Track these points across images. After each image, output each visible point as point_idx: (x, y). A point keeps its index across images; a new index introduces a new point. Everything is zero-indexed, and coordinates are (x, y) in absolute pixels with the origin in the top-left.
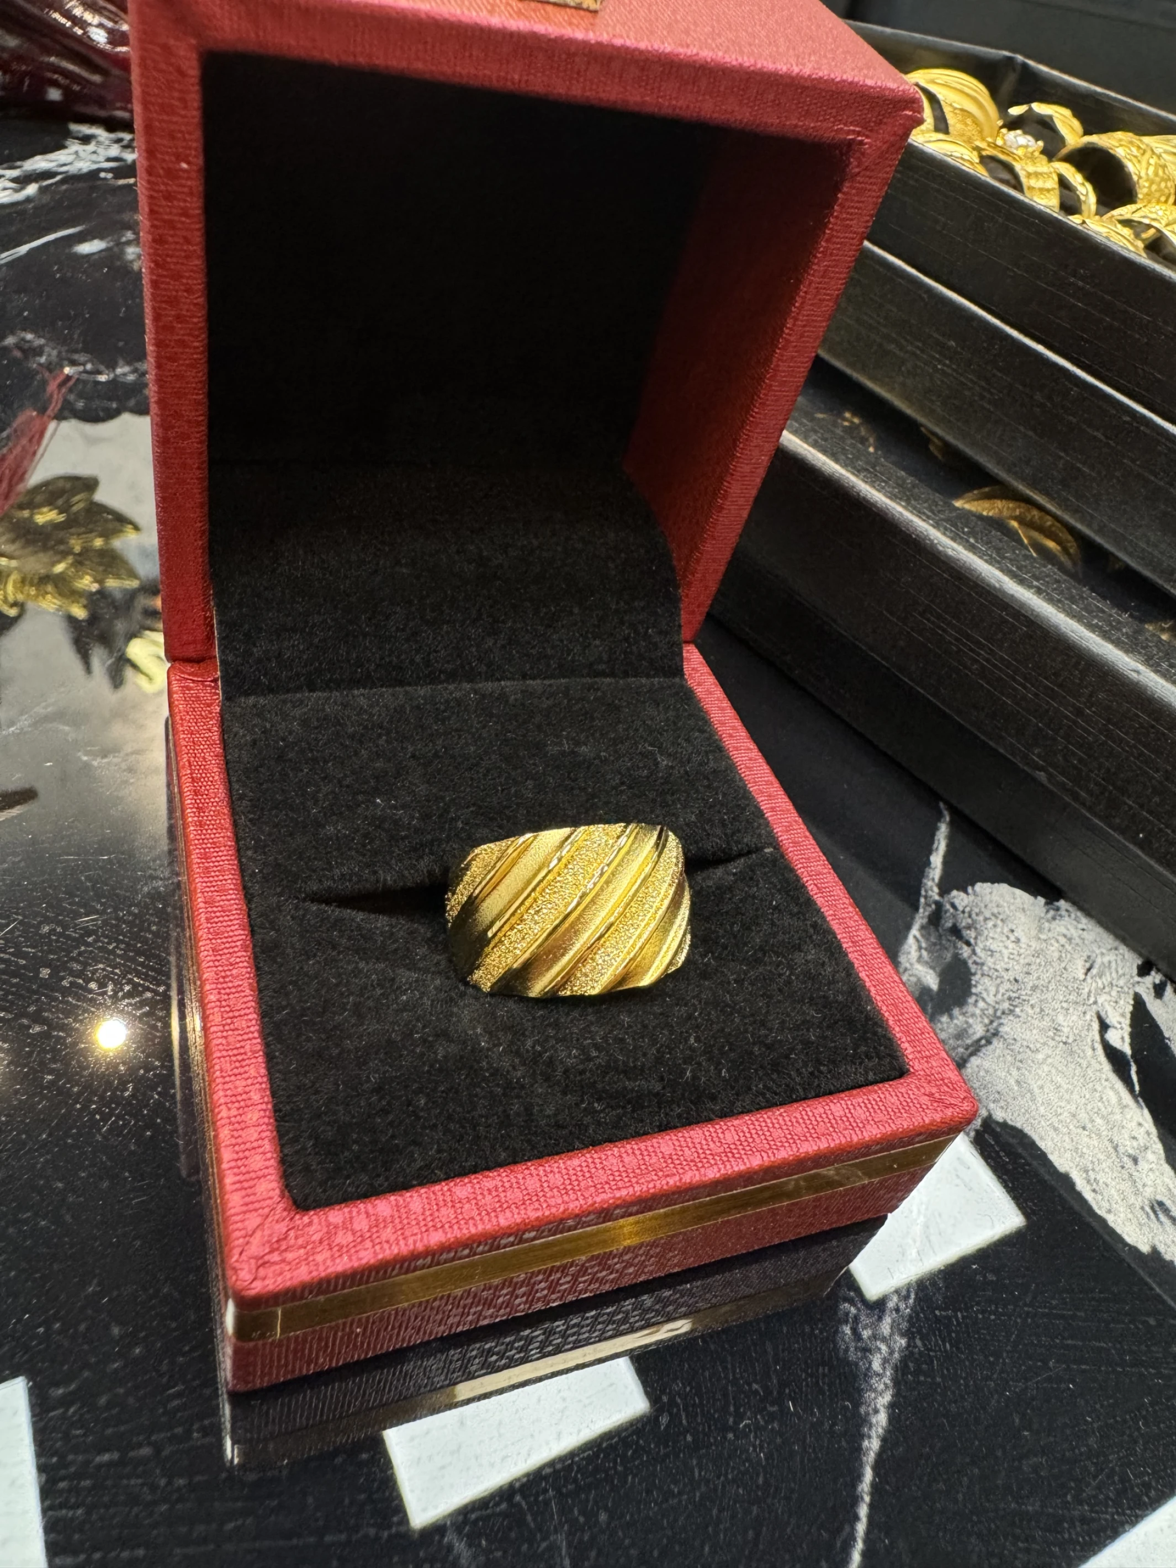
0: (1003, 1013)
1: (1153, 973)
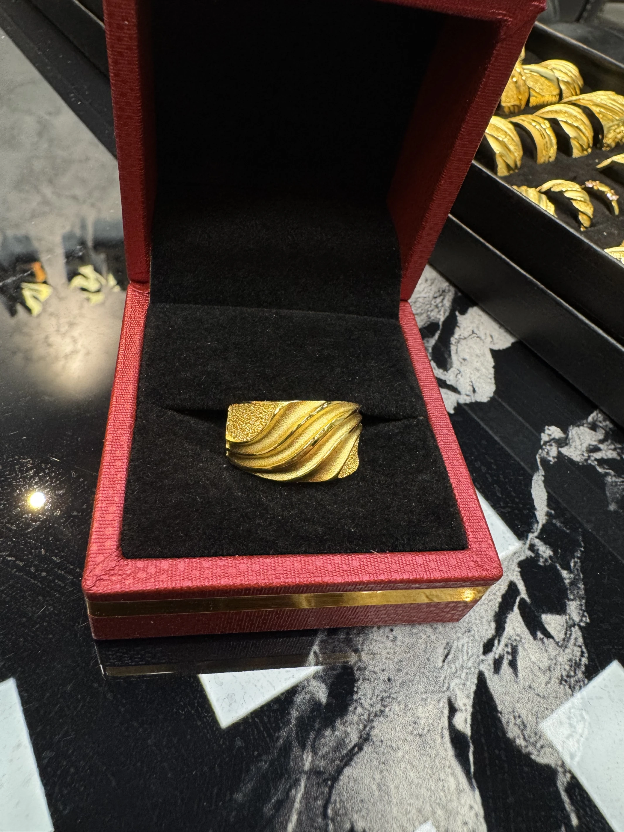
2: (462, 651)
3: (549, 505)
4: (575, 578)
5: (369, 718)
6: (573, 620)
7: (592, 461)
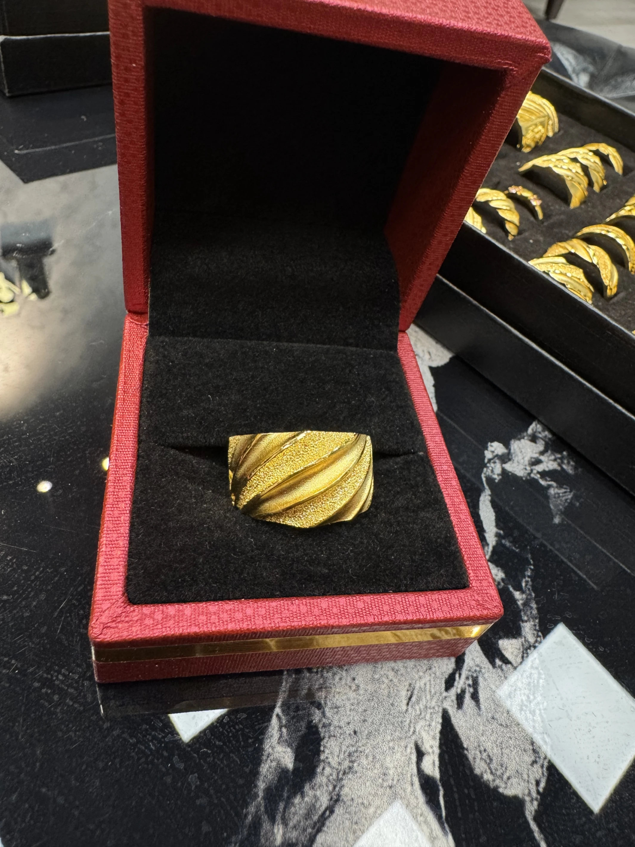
2: (425, 690)
3: (497, 526)
4: (527, 599)
5: (338, 776)
6: (529, 642)
7: (535, 474)
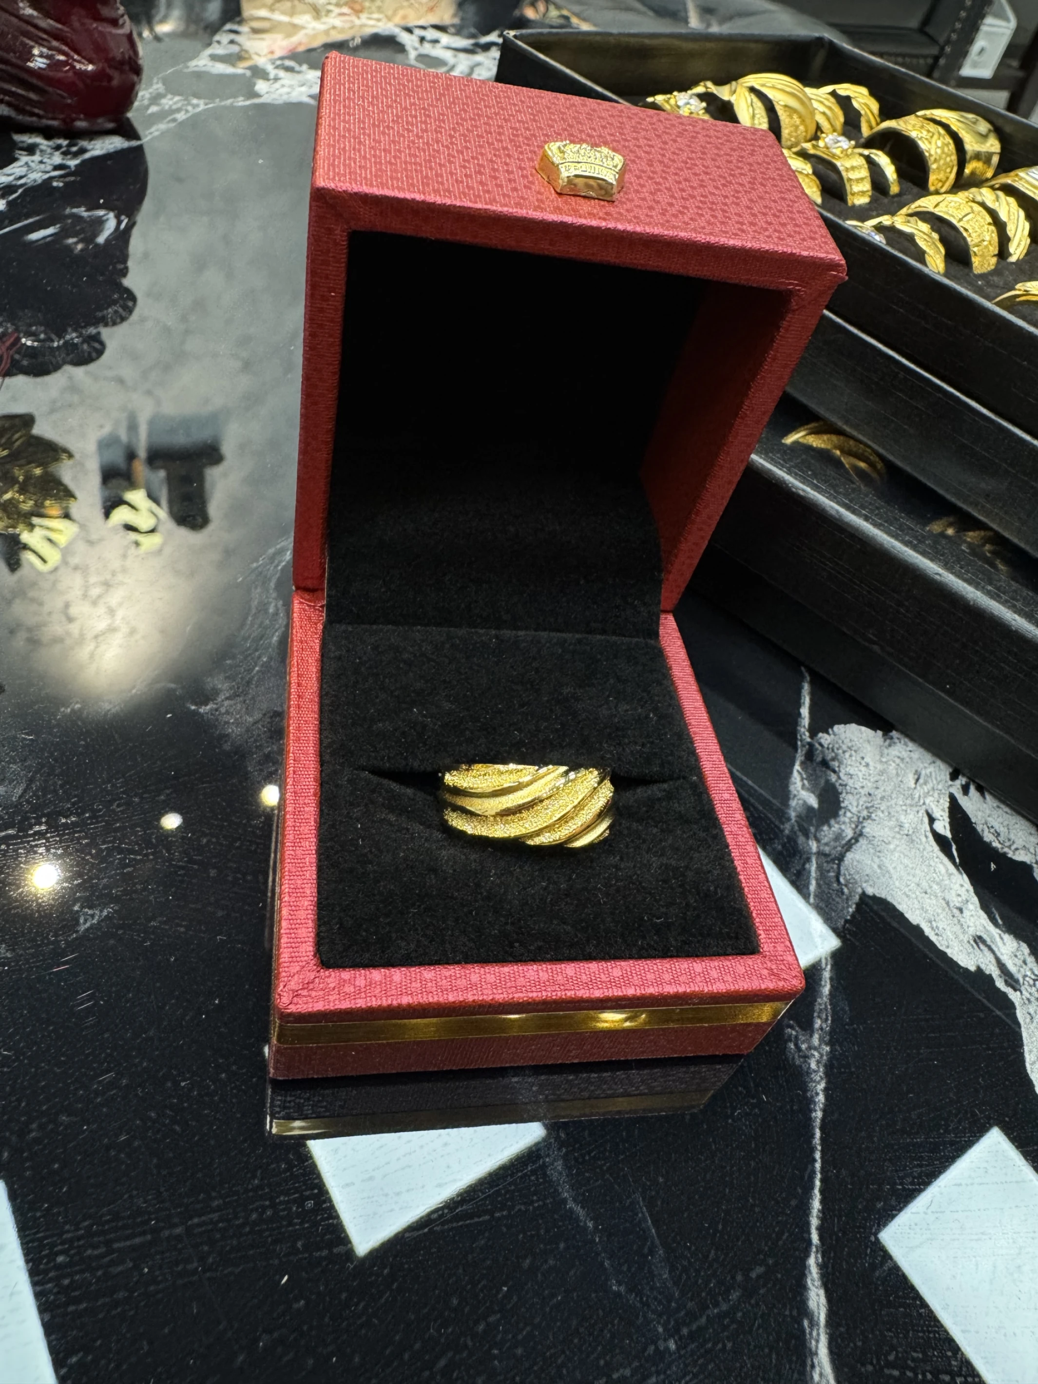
0: (864, 818)
1: (960, 777)
2: (931, 777)
5: (858, 820)
